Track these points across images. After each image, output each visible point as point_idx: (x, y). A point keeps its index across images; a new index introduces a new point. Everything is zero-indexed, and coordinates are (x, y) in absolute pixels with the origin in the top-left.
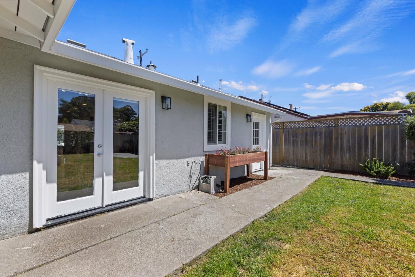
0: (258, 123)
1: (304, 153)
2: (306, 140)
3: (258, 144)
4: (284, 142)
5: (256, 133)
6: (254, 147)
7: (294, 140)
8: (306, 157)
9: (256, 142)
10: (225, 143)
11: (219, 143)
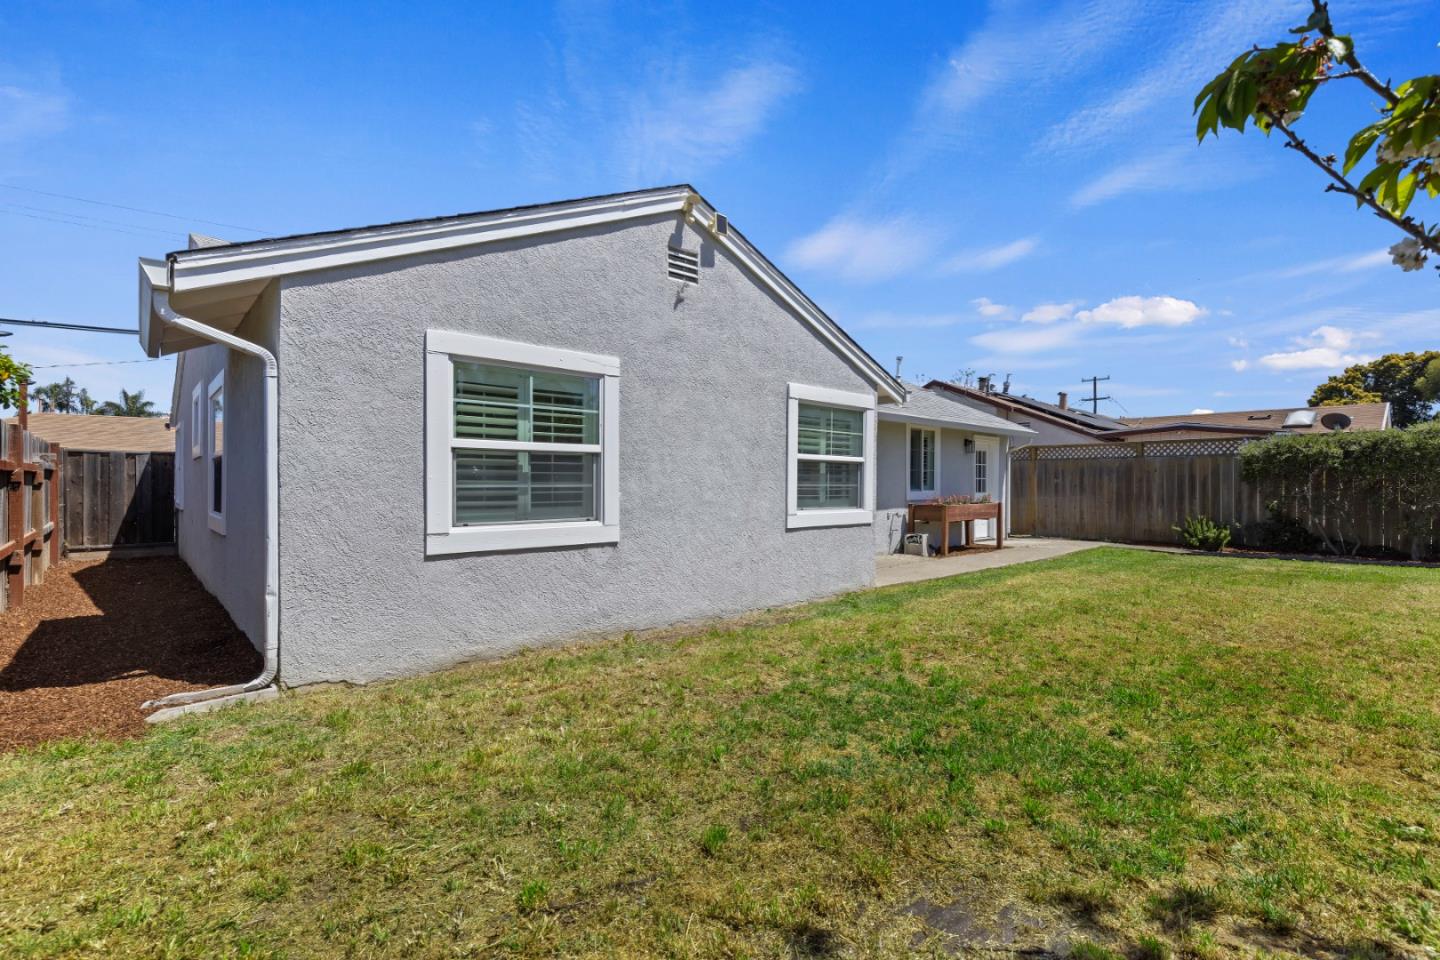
0: (984, 453)
1: (1078, 510)
2: (1082, 482)
3: (984, 491)
4: (1038, 487)
5: (981, 472)
6: (978, 496)
7: (1056, 485)
8: (1082, 518)
9: (981, 487)
10: (932, 488)
11: (925, 489)
